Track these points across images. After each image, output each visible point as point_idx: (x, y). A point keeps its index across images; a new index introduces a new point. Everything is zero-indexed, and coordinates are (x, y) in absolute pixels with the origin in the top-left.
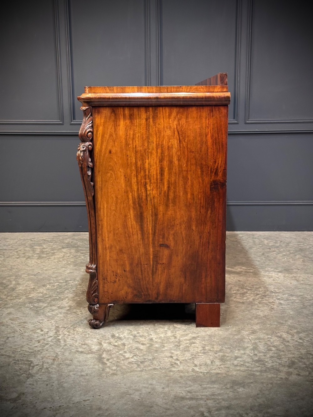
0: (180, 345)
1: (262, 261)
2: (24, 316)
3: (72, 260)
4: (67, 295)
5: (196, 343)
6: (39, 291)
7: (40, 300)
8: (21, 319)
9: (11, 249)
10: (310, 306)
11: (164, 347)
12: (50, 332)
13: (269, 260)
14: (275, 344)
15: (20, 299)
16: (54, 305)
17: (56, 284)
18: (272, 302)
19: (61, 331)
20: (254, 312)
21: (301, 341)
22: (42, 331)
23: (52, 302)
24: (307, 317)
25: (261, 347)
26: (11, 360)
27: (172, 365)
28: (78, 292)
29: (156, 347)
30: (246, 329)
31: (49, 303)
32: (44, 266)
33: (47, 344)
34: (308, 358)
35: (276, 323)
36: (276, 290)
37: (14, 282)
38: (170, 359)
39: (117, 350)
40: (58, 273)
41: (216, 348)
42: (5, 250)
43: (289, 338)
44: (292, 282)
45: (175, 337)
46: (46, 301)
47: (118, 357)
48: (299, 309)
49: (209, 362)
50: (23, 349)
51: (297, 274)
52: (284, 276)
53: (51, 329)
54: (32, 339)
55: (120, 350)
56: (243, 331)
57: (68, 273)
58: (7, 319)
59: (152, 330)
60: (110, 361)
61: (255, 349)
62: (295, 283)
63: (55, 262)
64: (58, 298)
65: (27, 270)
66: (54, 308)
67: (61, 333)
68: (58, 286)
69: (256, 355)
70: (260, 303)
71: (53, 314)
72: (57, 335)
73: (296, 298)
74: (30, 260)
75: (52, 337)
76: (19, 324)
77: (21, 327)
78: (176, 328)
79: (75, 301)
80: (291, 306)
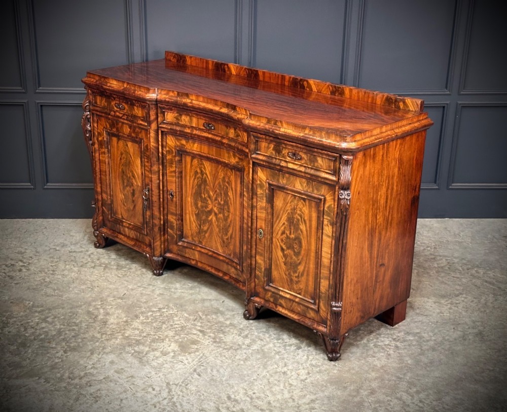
2: (128, 367)
4: (166, 333)
5: (316, 409)
6: (133, 326)
7: (139, 340)
8: (127, 371)
9: (81, 250)
10: (428, 350)
12: (162, 392)
14: (396, 408)
15: (116, 338)
16: (156, 349)
17: (149, 314)
18: (388, 345)
19: (173, 390)
20: (370, 359)
21: (421, 405)
22: (154, 390)
23: (153, 344)
24: (425, 368)
28: (177, 327)
30: (365, 387)
31: (150, 345)
32: (127, 281)
33: (165, 409)
35: (394, 378)
37: (102, 311)
40: (147, 294)
42: (74, 252)
43: (409, 400)
45: (294, 400)
46: (145, 342)
48: (417, 356)
53: (162, 386)
54: (147, 402)
56: (362, 391)
57: (158, 295)
58: (112, 371)
59: (268, 389)
64: (157, 337)
65: (110, 289)
66: (158, 354)
67: (174, 393)
68: (152, 318)
70: (375, 346)
71: (158, 363)
72: (171, 395)
73: (413, 338)
74: (108, 271)
75: (167, 399)
76: (127, 380)
77: (130, 384)
78: (291, 385)
79: (177, 342)
80: (408, 351)
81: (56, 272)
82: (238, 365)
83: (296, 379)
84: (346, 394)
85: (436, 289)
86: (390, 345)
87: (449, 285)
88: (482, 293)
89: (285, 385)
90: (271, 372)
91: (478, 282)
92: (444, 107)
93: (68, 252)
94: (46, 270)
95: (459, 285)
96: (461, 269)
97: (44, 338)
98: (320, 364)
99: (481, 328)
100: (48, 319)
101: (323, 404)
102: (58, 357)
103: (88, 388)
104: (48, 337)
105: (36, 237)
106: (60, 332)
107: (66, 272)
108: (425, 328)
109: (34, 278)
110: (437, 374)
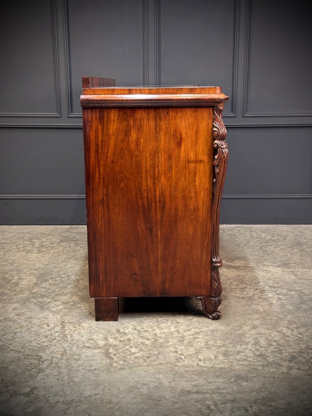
0: (184, 341)
1: (260, 255)
2: (29, 312)
3: (72, 255)
4: (70, 290)
5: (199, 338)
6: (41, 286)
7: (44, 295)
8: (28, 314)
9: (10, 242)
10: (308, 301)
11: (168, 342)
12: (56, 327)
13: (267, 254)
14: (276, 338)
15: (24, 294)
16: (58, 301)
17: (58, 279)
19: (67, 326)
20: (254, 307)
21: (300, 336)
22: (48, 326)
23: (56, 297)
24: (305, 312)
25: (263, 342)
26: (21, 355)
27: (177, 360)
28: (80, 287)
29: (161, 342)
30: (247, 324)
31: (53, 298)
32: (44, 260)
33: (55, 339)
34: (308, 353)
35: (275, 318)
36: (275, 285)
37: (16, 277)
38: (175, 354)
39: (123, 345)
40: (60, 267)
41: (219, 343)
42: (4, 243)
43: (289, 333)
44: (290, 276)
45: (179, 333)
46: (49, 296)
47: (124, 352)
48: (298, 304)
49: (212, 357)
50: (31, 344)
51: (295, 269)
52: (283, 271)
53: (57, 324)
54: (39, 335)
55: (126, 345)
56: (244, 327)
57: (69, 268)
58: (13, 315)
60: (117, 356)
61: (256, 343)
62: (292, 277)
63: (55, 256)
64: (61, 293)
65: (28, 264)
66: (58, 303)
67: (67, 328)
68: (60, 281)
69: (257, 349)
70: (259, 298)
71: (57, 309)
72: (63, 330)
73: (294, 293)
74: (30, 254)
75: (59, 332)
76: (25, 320)
77: (27, 322)
78: (179, 323)
79: (78, 296)
80: (290, 301)
84: (229, 328)
86: (273, 298)
101: (207, 335)
108: (306, 287)
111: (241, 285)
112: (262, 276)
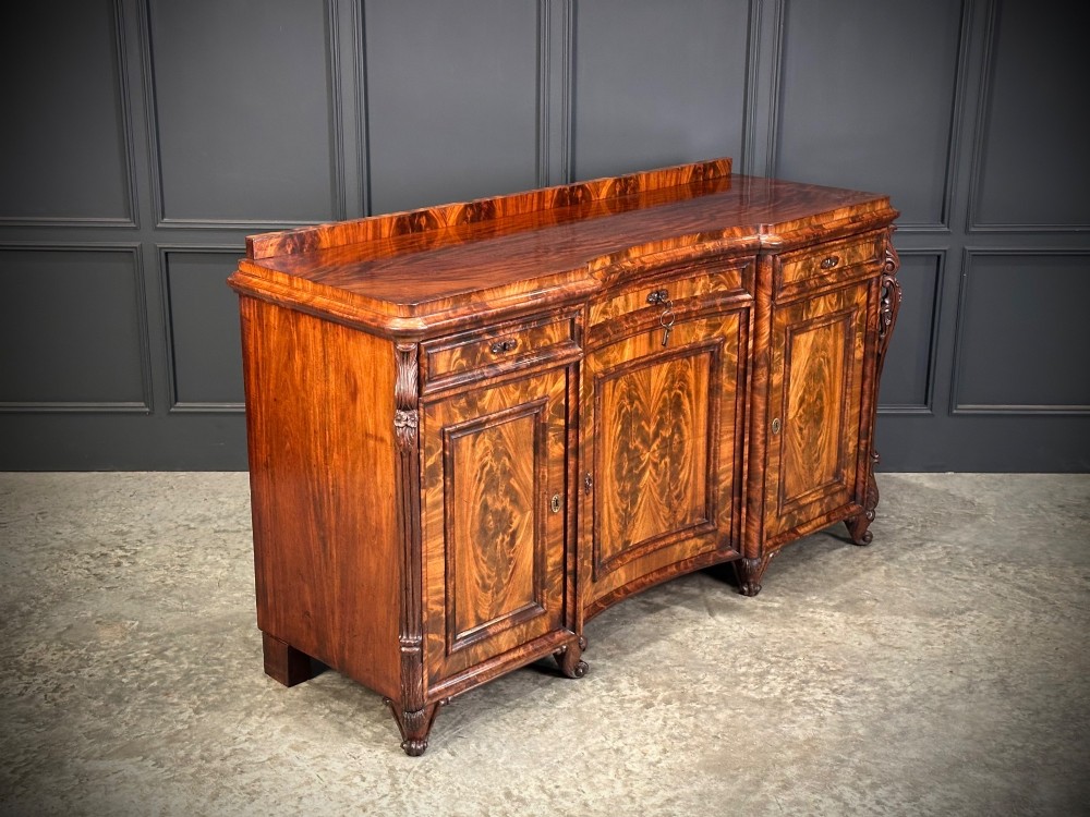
8: (316, 747)
9: (237, 527)
10: (898, 711)
12: (380, 784)
18: (822, 701)
19: (401, 780)
20: (785, 727)
21: (879, 809)
22: (363, 779)
24: (891, 743)
30: (772, 777)
35: (829, 761)
36: (829, 663)
42: (224, 531)
43: (855, 800)
44: (863, 638)
45: (633, 799)
48: (876, 721)
51: (874, 615)
52: (846, 623)
53: (380, 774)
54: (349, 803)
56: (765, 784)
58: (285, 747)
59: (584, 780)
62: (868, 642)
67: (402, 786)
70: (797, 703)
72: (396, 790)
73: (870, 689)
75: (388, 798)
76: (313, 762)
77: (318, 769)
78: (629, 772)
80: (860, 712)
81: (188, 568)
82: (530, 736)
83: (640, 761)
84: (734, 789)
85: (922, 601)
86: (826, 702)
87: (946, 593)
88: (1010, 608)
89: (617, 772)
90: (591, 749)
91: (1004, 589)
92: (939, 257)
93: (212, 531)
94: (168, 564)
95: (965, 593)
96: (971, 564)
97: (157, 687)
98: (687, 735)
99: (1004, 672)
100: (167, 653)
101: (690, 807)
102: (182, 721)
103: (237, 777)
104: (164, 686)
105: (152, 505)
106: (187, 676)
107: (206, 569)
108: (895, 670)
109: (143, 578)
110: (913, 754)
111: (756, 666)
112: (802, 639)
